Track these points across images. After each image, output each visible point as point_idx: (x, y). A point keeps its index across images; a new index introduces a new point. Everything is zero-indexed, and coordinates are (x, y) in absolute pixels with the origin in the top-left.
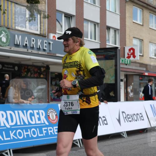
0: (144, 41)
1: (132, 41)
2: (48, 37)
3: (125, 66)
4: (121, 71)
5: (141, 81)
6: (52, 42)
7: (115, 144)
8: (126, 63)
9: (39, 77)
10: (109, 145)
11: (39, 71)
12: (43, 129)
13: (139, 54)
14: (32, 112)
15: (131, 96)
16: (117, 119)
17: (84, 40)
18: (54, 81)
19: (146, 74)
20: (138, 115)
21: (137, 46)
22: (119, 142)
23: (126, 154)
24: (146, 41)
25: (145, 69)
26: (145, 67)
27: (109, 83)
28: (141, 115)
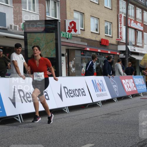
0: (85, 14)
1: (73, 15)
3: (67, 41)
4: (62, 45)
5: (82, 56)
8: (67, 37)
13: (80, 28)
15: (73, 72)
16: (59, 94)
19: (88, 49)
20: (80, 91)
21: (78, 20)
23: (68, 129)
24: (87, 15)
25: (86, 44)
26: (86, 42)
27: (50, 57)
28: (83, 90)
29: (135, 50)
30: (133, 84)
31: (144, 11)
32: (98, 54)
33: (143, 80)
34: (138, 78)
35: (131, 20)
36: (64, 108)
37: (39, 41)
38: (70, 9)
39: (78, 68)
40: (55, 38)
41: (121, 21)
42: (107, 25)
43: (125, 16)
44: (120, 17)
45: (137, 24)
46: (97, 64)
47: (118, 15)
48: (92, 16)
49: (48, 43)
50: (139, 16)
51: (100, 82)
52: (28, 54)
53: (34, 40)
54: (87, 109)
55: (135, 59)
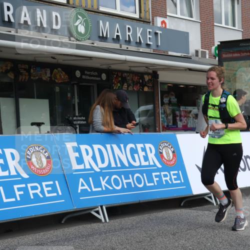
2: (153, 24)
6: (161, 32)
9: (141, 90)
11: (141, 81)
12: (154, 174)
14: (134, 147)
17: (215, 27)
18: (166, 97)
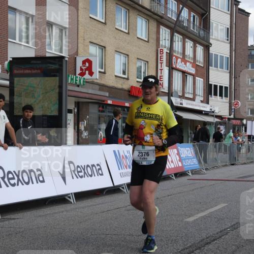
0: (107, 49)
1: (88, 49)
3: (76, 89)
4: (68, 96)
5: (100, 113)
7: (55, 213)
8: (78, 84)
10: (46, 215)
13: (99, 70)
15: (84, 137)
16: (60, 173)
17: (9, 43)
19: (110, 102)
20: (94, 168)
21: (96, 56)
22: (63, 210)
23: (73, 229)
24: (110, 49)
25: (107, 94)
26: (108, 92)
27: (49, 114)
28: (99, 167)
29: (181, 104)
30: (177, 157)
31: (197, 45)
32: (126, 109)
33: (192, 151)
34: (185, 148)
35: (177, 58)
36: (67, 195)
37: (32, 89)
38: (84, 40)
39: (93, 131)
40: (58, 84)
41: (162, 59)
42: (140, 65)
43: (169, 52)
44: (161, 54)
45: (185, 64)
46: (123, 125)
47: (157, 51)
48: (118, 50)
49: (46, 93)
50: (189, 51)
51: (126, 154)
52: (13, 110)
53: (25, 88)
54: (103, 197)
55: (182, 117)
